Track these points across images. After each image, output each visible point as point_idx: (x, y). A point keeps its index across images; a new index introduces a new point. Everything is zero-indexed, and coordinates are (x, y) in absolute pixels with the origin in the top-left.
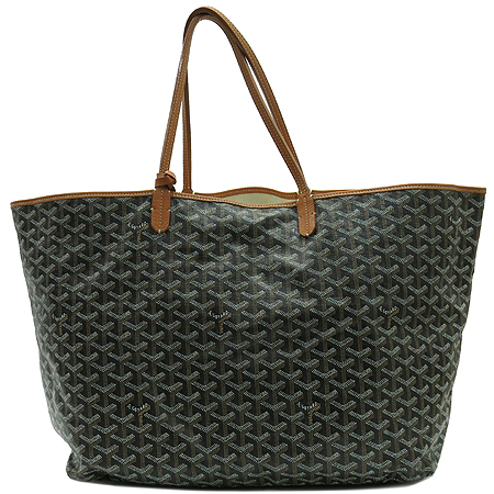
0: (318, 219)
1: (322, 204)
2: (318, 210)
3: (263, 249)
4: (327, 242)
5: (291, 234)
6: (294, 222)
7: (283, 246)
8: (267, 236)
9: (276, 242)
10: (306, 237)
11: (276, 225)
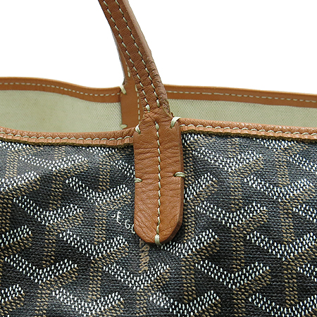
0: (192, 192)
1: (205, 150)
2: (194, 166)
3: (23, 266)
4: (215, 272)
5: (111, 231)
6: (124, 191)
7: (84, 262)
8: (38, 229)
9: (65, 252)
10: (153, 245)
11: (69, 196)
